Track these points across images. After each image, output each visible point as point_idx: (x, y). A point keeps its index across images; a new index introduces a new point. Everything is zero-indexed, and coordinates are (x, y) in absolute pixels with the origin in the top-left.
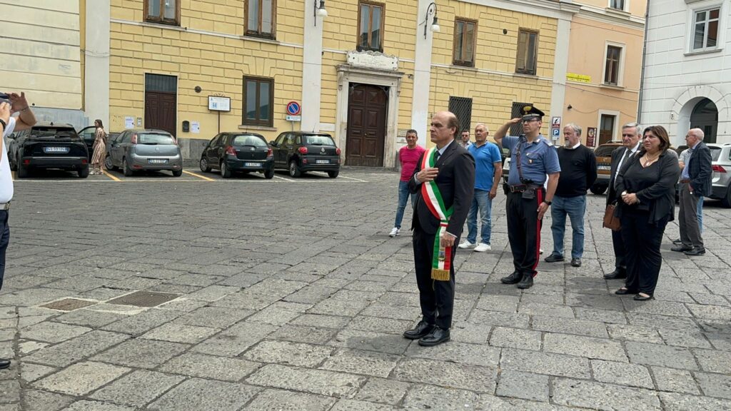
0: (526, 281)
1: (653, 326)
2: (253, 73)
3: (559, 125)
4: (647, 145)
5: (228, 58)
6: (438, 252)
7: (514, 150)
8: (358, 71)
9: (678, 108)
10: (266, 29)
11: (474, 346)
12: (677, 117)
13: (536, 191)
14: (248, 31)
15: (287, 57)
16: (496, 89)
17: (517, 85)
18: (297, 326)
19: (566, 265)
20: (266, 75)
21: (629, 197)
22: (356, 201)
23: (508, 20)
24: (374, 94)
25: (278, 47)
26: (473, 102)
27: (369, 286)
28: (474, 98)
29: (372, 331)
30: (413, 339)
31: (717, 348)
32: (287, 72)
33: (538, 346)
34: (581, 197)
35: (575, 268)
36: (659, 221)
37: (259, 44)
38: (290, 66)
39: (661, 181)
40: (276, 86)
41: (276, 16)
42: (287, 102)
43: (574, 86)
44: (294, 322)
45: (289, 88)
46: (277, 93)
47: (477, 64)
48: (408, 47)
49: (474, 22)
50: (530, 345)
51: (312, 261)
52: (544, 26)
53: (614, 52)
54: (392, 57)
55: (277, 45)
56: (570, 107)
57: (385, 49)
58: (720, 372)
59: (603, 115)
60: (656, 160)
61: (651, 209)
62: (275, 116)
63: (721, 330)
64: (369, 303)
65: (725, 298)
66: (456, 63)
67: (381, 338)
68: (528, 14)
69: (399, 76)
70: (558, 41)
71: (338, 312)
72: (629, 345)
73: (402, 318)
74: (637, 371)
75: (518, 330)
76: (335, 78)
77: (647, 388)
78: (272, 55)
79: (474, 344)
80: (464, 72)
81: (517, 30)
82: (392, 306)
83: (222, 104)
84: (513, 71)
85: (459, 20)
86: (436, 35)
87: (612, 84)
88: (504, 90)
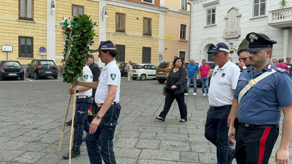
2: (23, 35)
3: (162, 56)
5: (11, 28)
9: (203, 48)
10: (29, 16)
12: (202, 52)
14: (21, 17)
15: (39, 28)
16: (135, 42)
17: (144, 40)
20: (30, 35)
23: (139, 14)
25: (35, 24)
26: (126, 46)
28: (126, 45)
32: (39, 34)
37: (26, 23)
38: (41, 32)
40: (34, 40)
41: (34, 11)
42: (39, 47)
43: (168, 40)
45: (41, 41)
46: (35, 43)
47: (127, 31)
49: (124, 14)
52: (154, 16)
53: (183, 27)
55: (34, 23)
56: (166, 49)
59: (180, 52)
62: (34, 53)
66: (117, 31)
68: (147, 12)
70: (160, 22)
76: (62, 37)
78: (32, 27)
80: (121, 34)
81: (143, 18)
83: (9, 49)
84: (142, 34)
85: (117, 13)
86: (108, 19)
87: (183, 39)
88: (138, 42)
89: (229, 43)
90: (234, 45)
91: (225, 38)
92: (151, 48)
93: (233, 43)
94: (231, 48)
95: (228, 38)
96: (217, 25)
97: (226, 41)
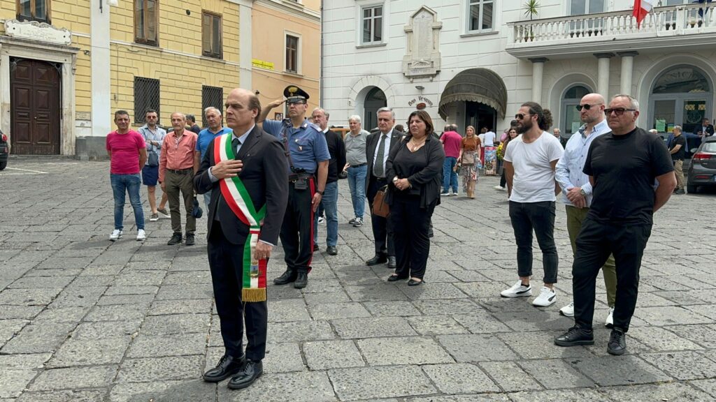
0: (302, 279)
1: (446, 313)
4: (415, 130)
6: (249, 267)
7: (279, 135)
8: (20, 44)
9: (354, 96)
11: (295, 376)
12: (353, 104)
13: (308, 181)
16: (185, 72)
17: (205, 68)
18: (42, 392)
19: (322, 254)
21: (402, 182)
22: (44, 197)
23: (191, 1)
24: (43, 71)
26: (161, 84)
27: (118, 313)
28: (161, 80)
29: (157, 380)
30: (217, 382)
31: (515, 329)
33: (360, 360)
34: (334, 183)
35: (333, 257)
36: (430, 205)
39: (430, 165)
43: (263, 73)
44: (34, 387)
47: (162, 44)
48: (81, 20)
50: (352, 360)
51: (20, 285)
52: (226, 10)
53: (292, 41)
54: (63, 29)
57: (53, 21)
58: (538, 357)
60: (423, 144)
61: (422, 193)
63: (502, 308)
64: (130, 337)
65: (479, 273)
66: (138, 41)
67: (174, 389)
69: (73, 51)
70: (241, 26)
71: (94, 360)
72: (442, 339)
73: (186, 352)
74: (472, 372)
75: (328, 342)
77: (494, 392)
79: (293, 372)
80: (148, 51)
81: (201, 12)
82: (164, 337)
84: (199, 53)
86: (114, 10)
87: (293, 72)
88: (192, 73)
89: (416, 87)
90: (425, 92)
91: (406, 75)
92: (222, 89)
93: (423, 86)
94: (421, 99)
95: (413, 76)
96: (387, 45)
97: (408, 81)
